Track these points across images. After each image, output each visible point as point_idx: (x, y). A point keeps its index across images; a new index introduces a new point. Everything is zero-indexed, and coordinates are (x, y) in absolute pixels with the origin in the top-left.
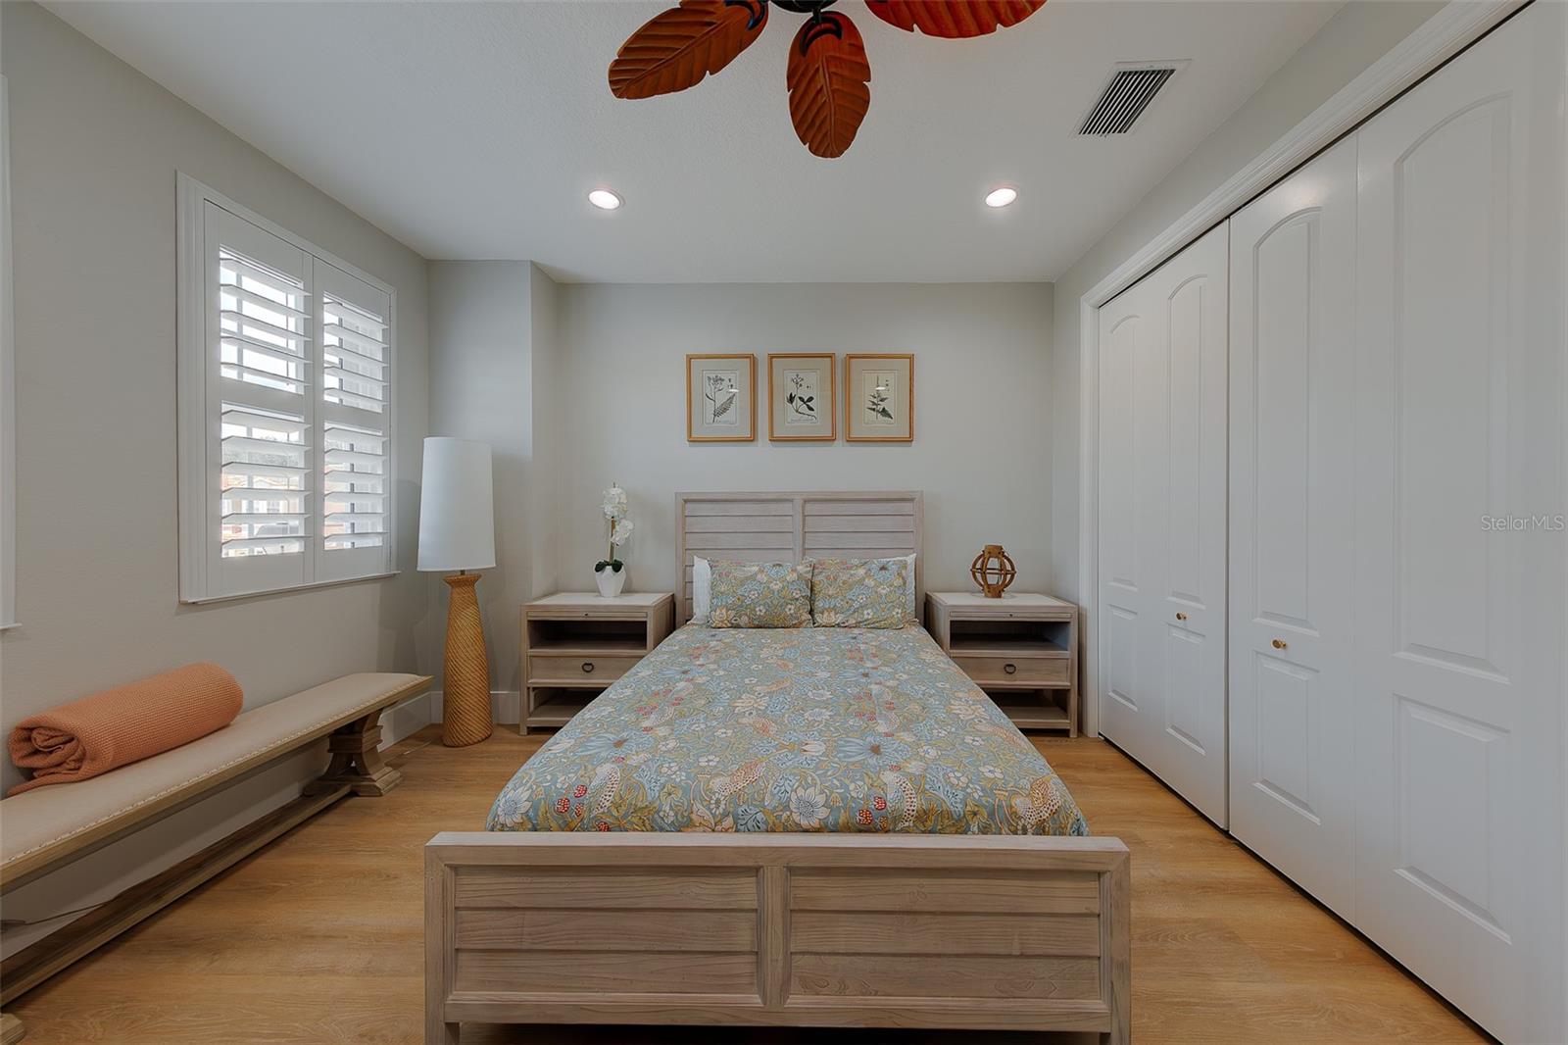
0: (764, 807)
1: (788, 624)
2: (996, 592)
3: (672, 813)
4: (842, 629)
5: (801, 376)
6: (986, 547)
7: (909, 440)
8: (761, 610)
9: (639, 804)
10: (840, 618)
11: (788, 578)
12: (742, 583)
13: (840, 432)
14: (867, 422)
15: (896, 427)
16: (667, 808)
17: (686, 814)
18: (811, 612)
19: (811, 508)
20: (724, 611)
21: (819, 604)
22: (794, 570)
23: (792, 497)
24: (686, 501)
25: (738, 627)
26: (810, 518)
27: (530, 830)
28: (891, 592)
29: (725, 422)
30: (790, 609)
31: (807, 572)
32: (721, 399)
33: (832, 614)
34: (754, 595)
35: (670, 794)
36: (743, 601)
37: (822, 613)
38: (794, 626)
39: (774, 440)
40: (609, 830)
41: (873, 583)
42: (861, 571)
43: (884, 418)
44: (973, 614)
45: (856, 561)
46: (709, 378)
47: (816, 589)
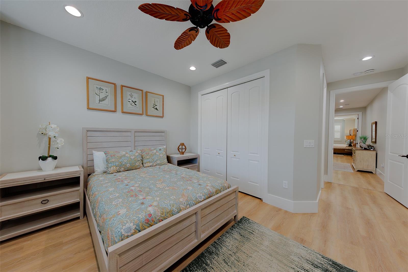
0: (193, 200)
1: (137, 168)
2: (183, 153)
3: (176, 210)
4: (152, 167)
5: (132, 94)
6: (181, 143)
7: (162, 117)
8: (128, 165)
9: (168, 211)
10: (151, 164)
11: (136, 155)
12: (121, 158)
13: (144, 112)
14: (151, 111)
15: (159, 113)
16: (175, 209)
17: (179, 208)
18: (142, 164)
19: (137, 134)
20: (115, 167)
21: (145, 161)
22: (137, 152)
23: (130, 131)
24: (87, 131)
25: (120, 172)
26: (136, 137)
27: (138, 233)
28: (163, 155)
29: (104, 104)
30: (137, 164)
31: (140, 153)
32: (102, 96)
33: (149, 163)
34: (125, 161)
35: (173, 206)
36: (122, 163)
37: (146, 164)
38: (139, 168)
39: (123, 112)
40: (162, 220)
41: (158, 154)
42: (155, 151)
43: (156, 110)
44: (181, 159)
45: (153, 149)
46: (97, 88)
47: (143, 157)
